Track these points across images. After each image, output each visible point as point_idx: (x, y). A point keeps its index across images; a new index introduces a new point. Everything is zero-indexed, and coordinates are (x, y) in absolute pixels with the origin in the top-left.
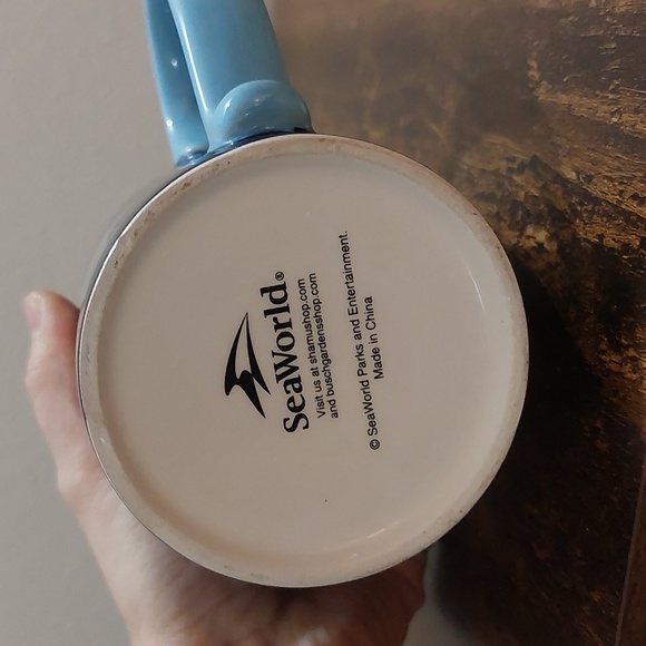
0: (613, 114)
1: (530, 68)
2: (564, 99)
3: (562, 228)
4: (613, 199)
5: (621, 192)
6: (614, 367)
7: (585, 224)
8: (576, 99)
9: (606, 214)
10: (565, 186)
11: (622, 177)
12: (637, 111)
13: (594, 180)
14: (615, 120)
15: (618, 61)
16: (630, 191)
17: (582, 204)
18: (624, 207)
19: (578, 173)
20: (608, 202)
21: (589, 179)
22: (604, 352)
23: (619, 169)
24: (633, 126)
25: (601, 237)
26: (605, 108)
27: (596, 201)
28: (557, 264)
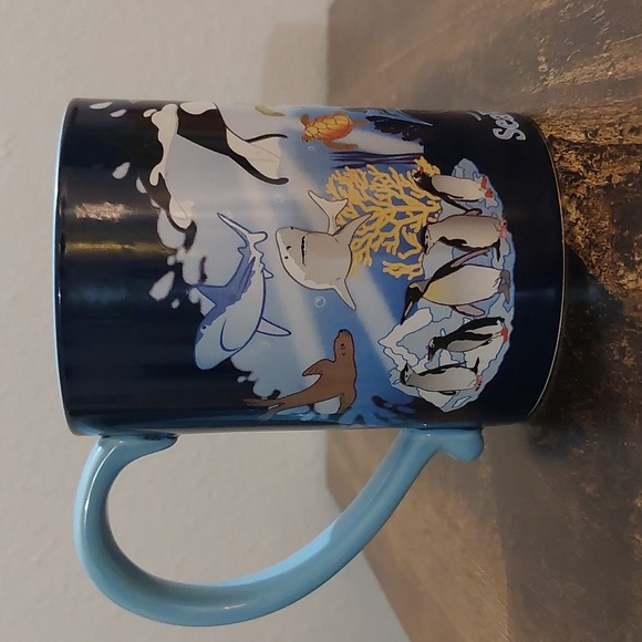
0: (608, 70)
1: (540, 63)
2: (569, 76)
3: (578, 186)
4: (615, 141)
5: (621, 131)
6: (631, 286)
7: (596, 173)
8: (578, 71)
9: (611, 156)
10: (576, 149)
11: (621, 119)
12: (626, 58)
13: (600, 132)
14: (610, 73)
15: (608, 23)
16: (628, 126)
17: (591, 158)
18: (625, 142)
19: (586, 133)
20: (610, 145)
21: (595, 133)
22: (622, 277)
23: (618, 113)
24: (625, 72)
25: (609, 178)
26: (602, 67)
27: (602, 149)
28: (578, 219)
